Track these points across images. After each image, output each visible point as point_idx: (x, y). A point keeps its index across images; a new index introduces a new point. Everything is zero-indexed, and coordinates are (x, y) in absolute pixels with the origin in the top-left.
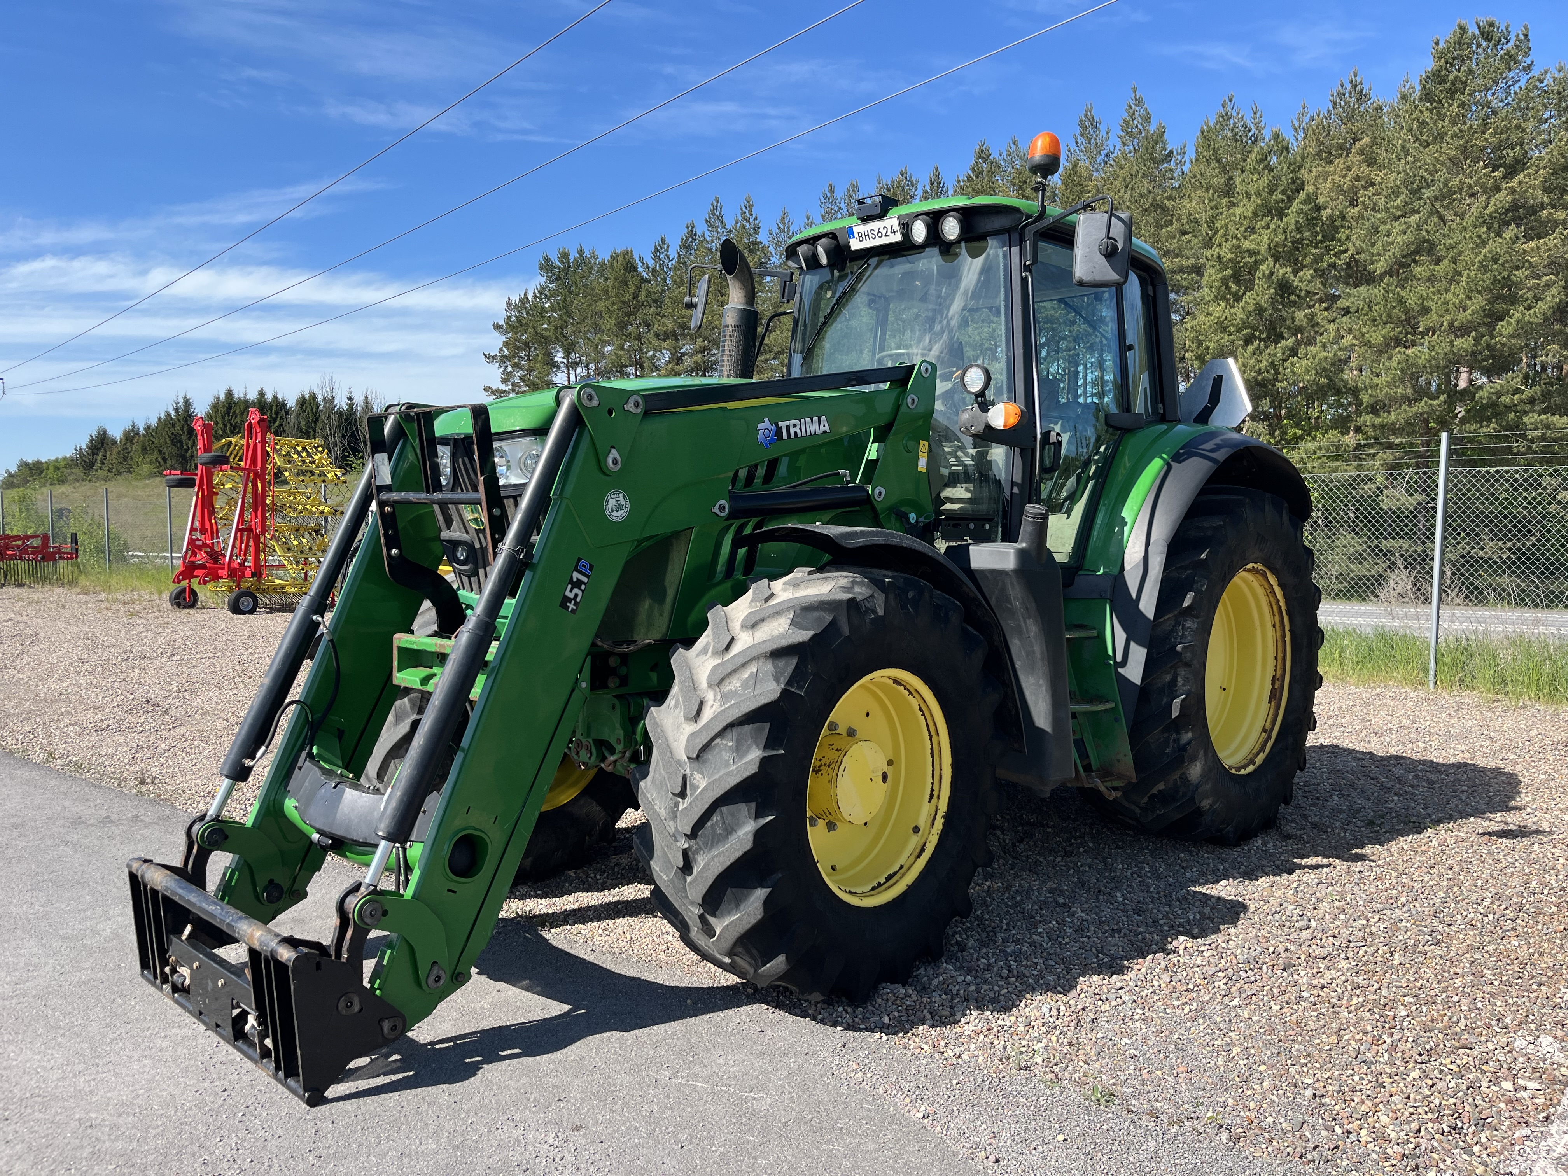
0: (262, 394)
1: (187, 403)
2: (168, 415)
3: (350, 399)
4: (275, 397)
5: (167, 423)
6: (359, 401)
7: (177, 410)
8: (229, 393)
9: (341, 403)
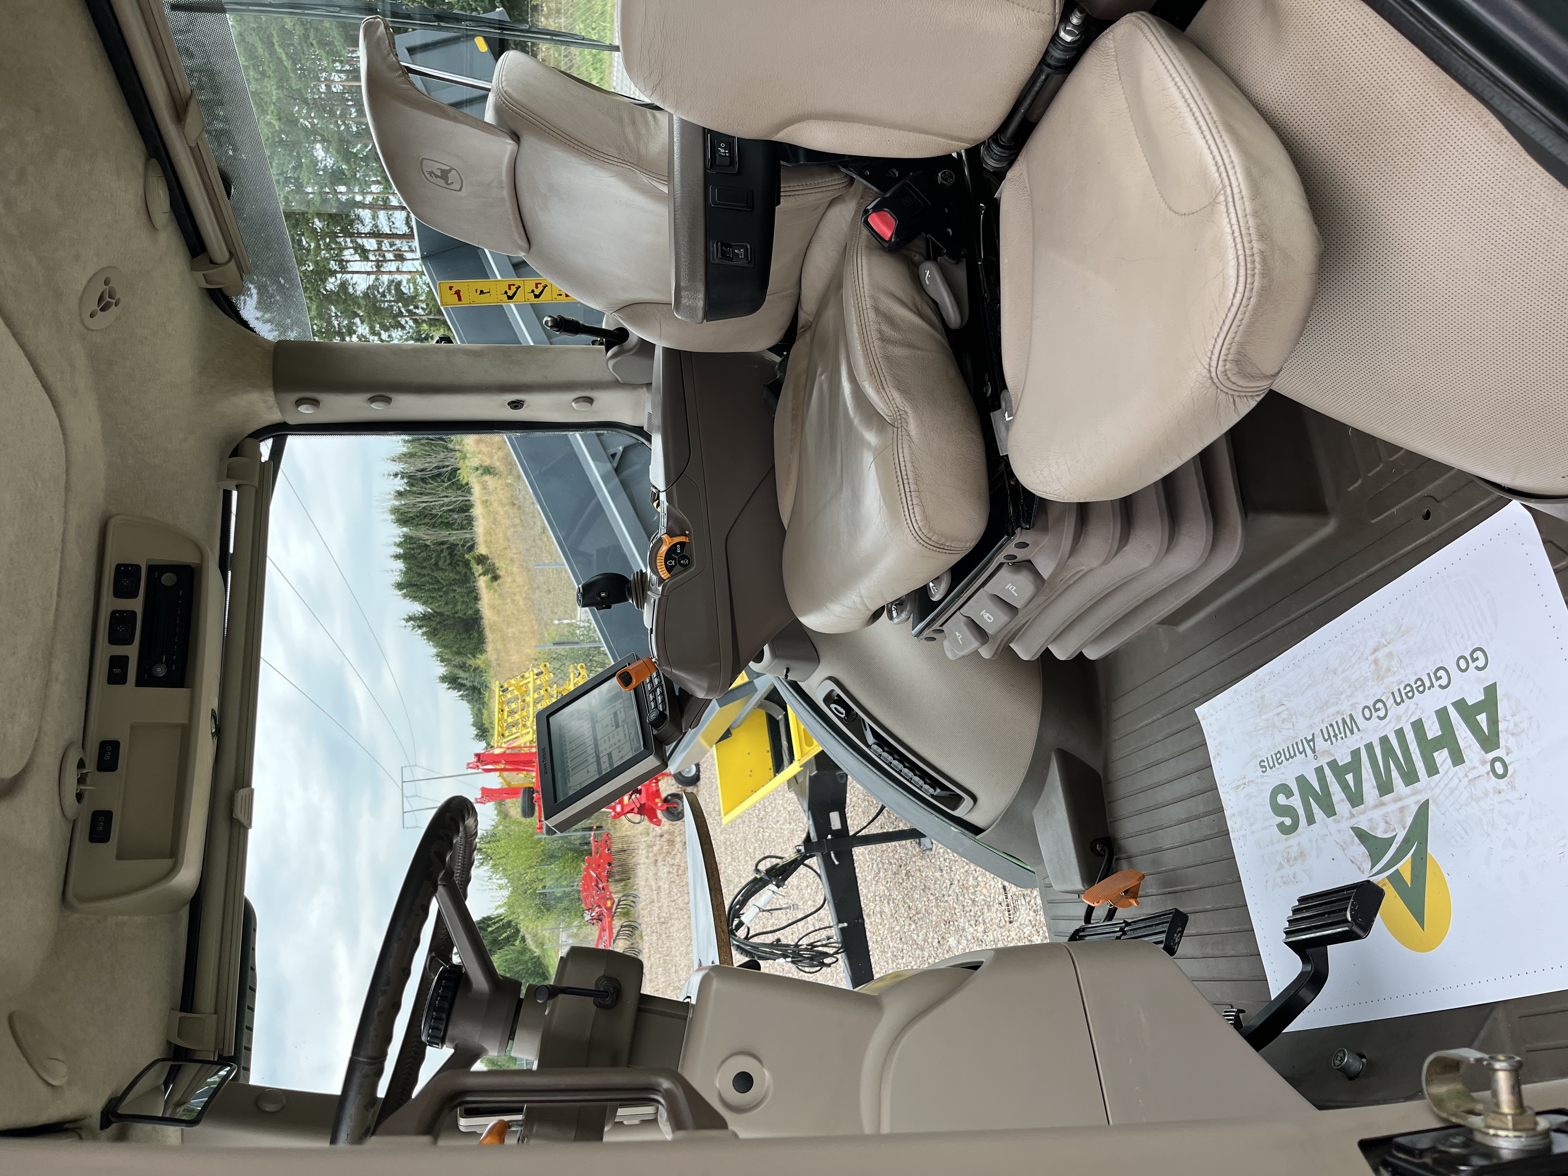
0: (397, 557)
1: (410, 619)
2: (424, 634)
3: (396, 475)
4: (400, 545)
5: (432, 635)
6: (399, 467)
7: (420, 627)
8: (400, 586)
9: (400, 484)
